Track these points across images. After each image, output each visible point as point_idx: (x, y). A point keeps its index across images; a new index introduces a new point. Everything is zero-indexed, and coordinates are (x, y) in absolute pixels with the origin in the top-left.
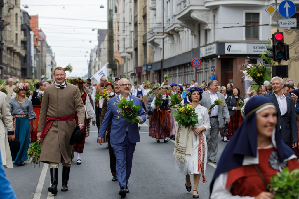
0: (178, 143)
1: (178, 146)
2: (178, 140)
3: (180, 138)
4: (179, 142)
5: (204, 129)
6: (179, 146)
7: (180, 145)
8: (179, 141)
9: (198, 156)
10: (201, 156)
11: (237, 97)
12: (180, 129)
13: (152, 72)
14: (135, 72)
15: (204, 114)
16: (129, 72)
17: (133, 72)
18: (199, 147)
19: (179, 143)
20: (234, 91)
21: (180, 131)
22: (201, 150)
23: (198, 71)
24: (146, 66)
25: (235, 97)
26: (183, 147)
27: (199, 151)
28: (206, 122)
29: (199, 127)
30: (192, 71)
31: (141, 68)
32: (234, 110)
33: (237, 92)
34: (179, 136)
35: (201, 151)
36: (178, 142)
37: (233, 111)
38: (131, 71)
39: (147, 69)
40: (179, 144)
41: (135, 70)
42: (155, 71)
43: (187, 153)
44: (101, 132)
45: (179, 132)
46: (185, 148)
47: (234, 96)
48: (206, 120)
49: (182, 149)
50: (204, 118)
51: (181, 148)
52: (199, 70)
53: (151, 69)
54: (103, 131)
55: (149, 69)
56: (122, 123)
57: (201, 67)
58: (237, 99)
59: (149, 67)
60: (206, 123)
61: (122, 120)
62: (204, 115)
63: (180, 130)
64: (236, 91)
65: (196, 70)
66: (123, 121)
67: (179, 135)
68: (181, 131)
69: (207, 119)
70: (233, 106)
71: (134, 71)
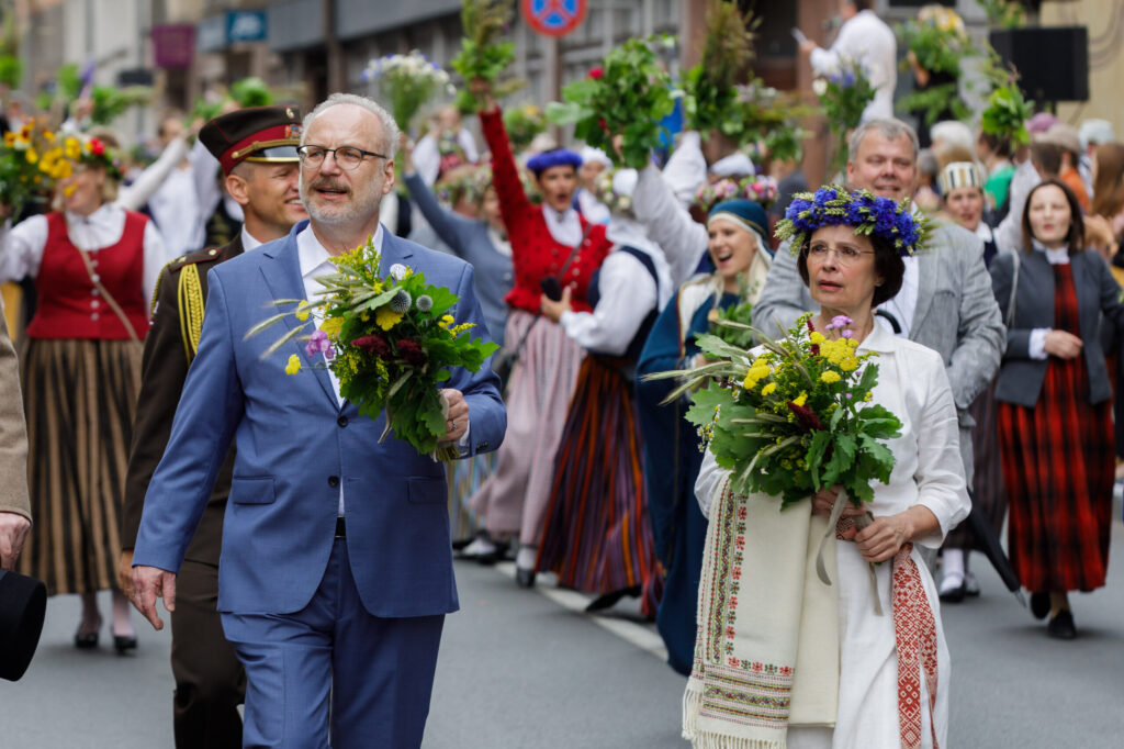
0: (724, 640)
1: (725, 658)
2: (726, 611)
3: (740, 596)
4: (736, 626)
5: (925, 521)
6: (734, 662)
7: (743, 649)
8: (732, 618)
9: (903, 736)
10: (918, 737)
11: (1059, 256)
12: (736, 520)
13: (264, 57)
14: (149, 62)
15: (921, 402)
16: (103, 63)
17: (130, 63)
18: (901, 670)
19: (731, 633)
20: (1041, 207)
21: (741, 542)
22: (916, 689)
23: (573, 57)
24: (220, 22)
25: (1042, 256)
26: (771, 668)
27: (902, 700)
28: (939, 465)
29: (894, 505)
30: (534, 55)
31: (187, 32)
32: (1043, 356)
33: (1064, 214)
34: (730, 579)
35: (916, 701)
36: (726, 625)
37: (1037, 362)
38: (121, 54)
39: (229, 39)
40: (736, 642)
41: (149, 46)
42: (288, 56)
43: (801, 713)
44: (155, 530)
45: (734, 549)
46: (786, 670)
47: (1038, 246)
48: (940, 447)
49: (764, 681)
50: (926, 430)
51: (749, 675)
52: (576, 47)
53: (261, 36)
54: (167, 520)
55: (244, 38)
56: (306, 454)
57: (588, 28)
58: (1057, 268)
59: (247, 25)
60: (940, 473)
61: (305, 433)
62: (923, 410)
63: (741, 529)
64: (1055, 207)
65: (562, 49)
66: (309, 439)
67: (737, 574)
68: (747, 536)
69: (942, 436)
70: (1031, 327)
71: (141, 52)
